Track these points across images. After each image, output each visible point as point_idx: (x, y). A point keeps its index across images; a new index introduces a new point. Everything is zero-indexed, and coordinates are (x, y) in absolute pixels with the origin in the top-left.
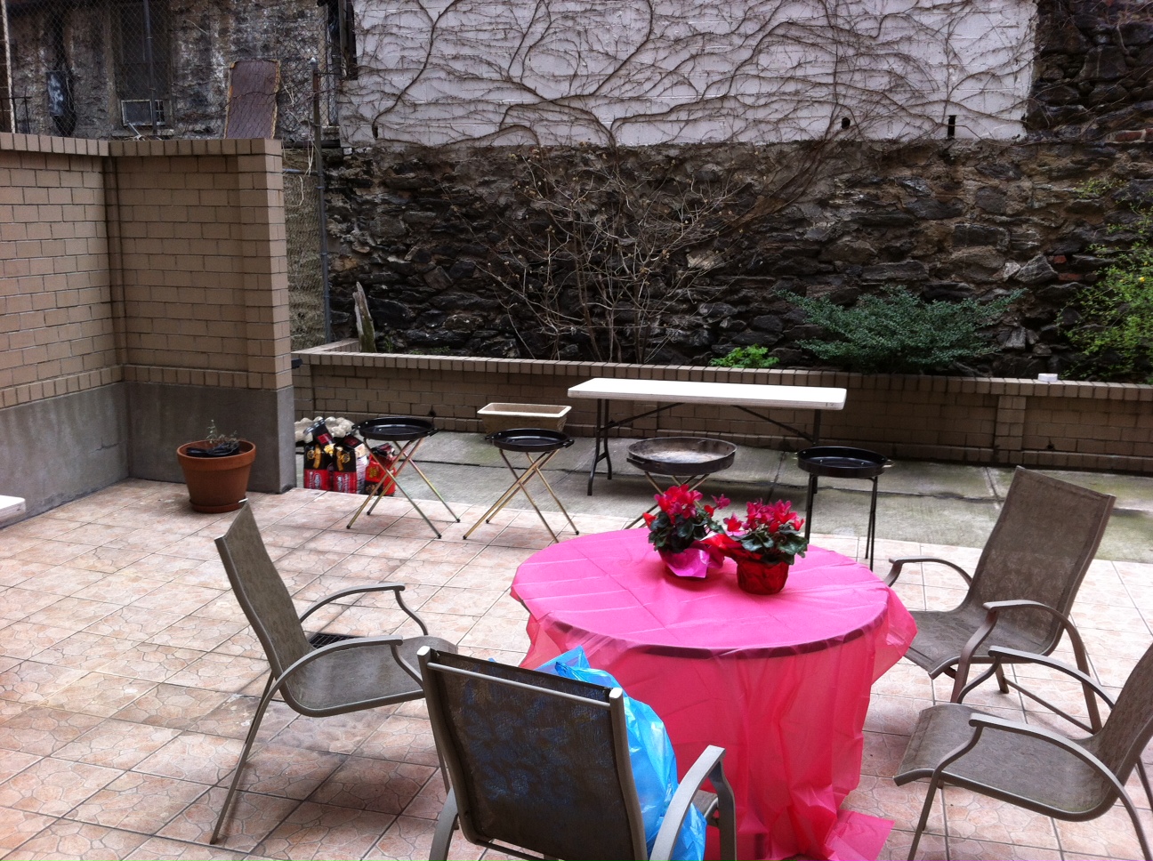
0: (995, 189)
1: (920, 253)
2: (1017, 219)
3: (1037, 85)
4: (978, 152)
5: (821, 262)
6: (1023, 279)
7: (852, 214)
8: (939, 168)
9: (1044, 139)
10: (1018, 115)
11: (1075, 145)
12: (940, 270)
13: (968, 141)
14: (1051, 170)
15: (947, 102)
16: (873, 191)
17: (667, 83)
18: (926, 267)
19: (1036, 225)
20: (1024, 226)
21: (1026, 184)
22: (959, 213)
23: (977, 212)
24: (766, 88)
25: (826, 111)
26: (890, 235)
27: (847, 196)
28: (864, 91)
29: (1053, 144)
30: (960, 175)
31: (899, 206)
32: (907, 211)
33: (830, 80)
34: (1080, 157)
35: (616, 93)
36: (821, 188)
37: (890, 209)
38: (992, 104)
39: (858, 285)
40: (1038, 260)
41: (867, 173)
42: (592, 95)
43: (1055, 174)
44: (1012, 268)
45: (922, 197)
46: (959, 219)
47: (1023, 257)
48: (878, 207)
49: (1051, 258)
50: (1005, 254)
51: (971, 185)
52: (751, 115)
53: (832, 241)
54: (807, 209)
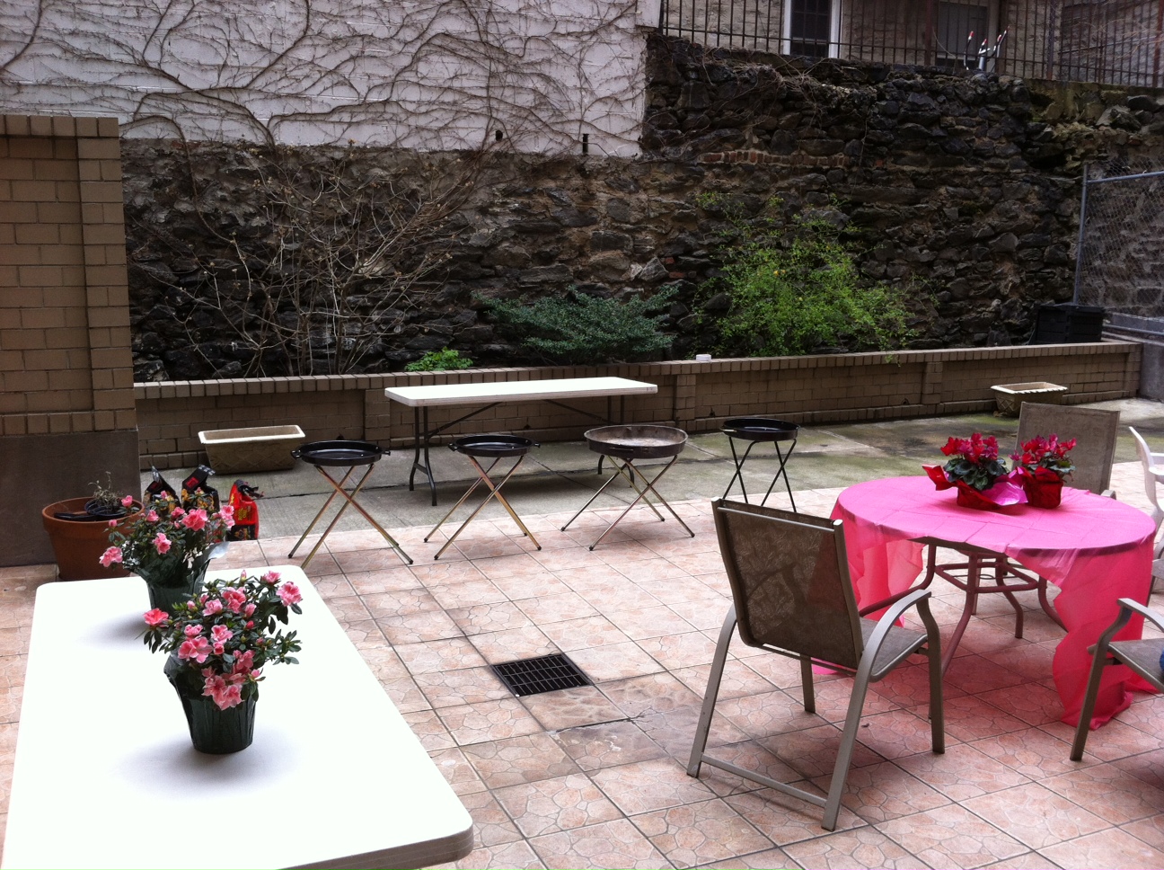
0: (621, 200)
1: (566, 257)
2: (638, 227)
3: (649, 110)
4: (606, 168)
5: (483, 267)
6: (645, 278)
7: (509, 221)
8: (577, 181)
9: (655, 158)
10: (635, 136)
11: (678, 164)
12: (581, 272)
13: (598, 158)
14: (660, 185)
15: (581, 121)
16: (526, 201)
17: (327, 81)
18: (571, 269)
19: (652, 232)
20: (644, 233)
21: (643, 196)
22: (594, 222)
23: (608, 220)
24: (426, 96)
25: (482, 122)
26: (540, 241)
27: (504, 204)
28: (514, 106)
29: (660, 163)
30: (594, 188)
31: (547, 214)
32: (555, 219)
33: (483, 93)
34: (680, 174)
35: (272, 89)
36: (481, 197)
37: (541, 218)
38: (616, 126)
39: (517, 288)
40: (654, 262)
41: (519, 183)
42: (244, 88)
43: (663, 188)
44: (636, 269)
45: (566, 206)
46: (594, 227)
47: (643, 259)
48: (530, 215)
49: (663, 259)
50: (630, 257)
51: (603, 196)
52: (413, 121)
53: (493, 246)
54: (472, 217)
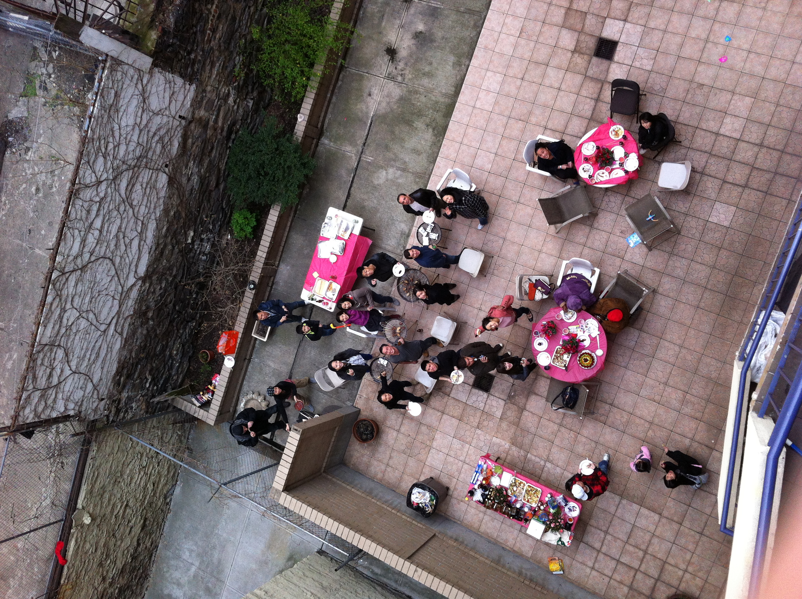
2: (218, 95)
4: (194, 107)
7: (196, 167)
8: (193, 126)
10: (188, 86)
11: (204, 62)
13: (189, 111)
14: (208, 77)
15: (174, 118)
16: (192, 157)
20: (221, 92)
21: (209, 88)
22: (209, 120)
23: (211, 112)
24: (145, 201)
25: (161, 174)
27: (190, 169)
31: (199, 146)
32: (202, 142)
34: (208, 62)
35: (125, 276)
36: (184, 180)
37: (199, 150)
38: (181, 97)
41: (185, 159)
42: (122, 288)
43: (210, 75)
44: (231, 100)
45: (199, 135)
47: (229, 96)
48: (197, 155)
50: (226, 103)
52: (152, 210)
53: (201, 177)
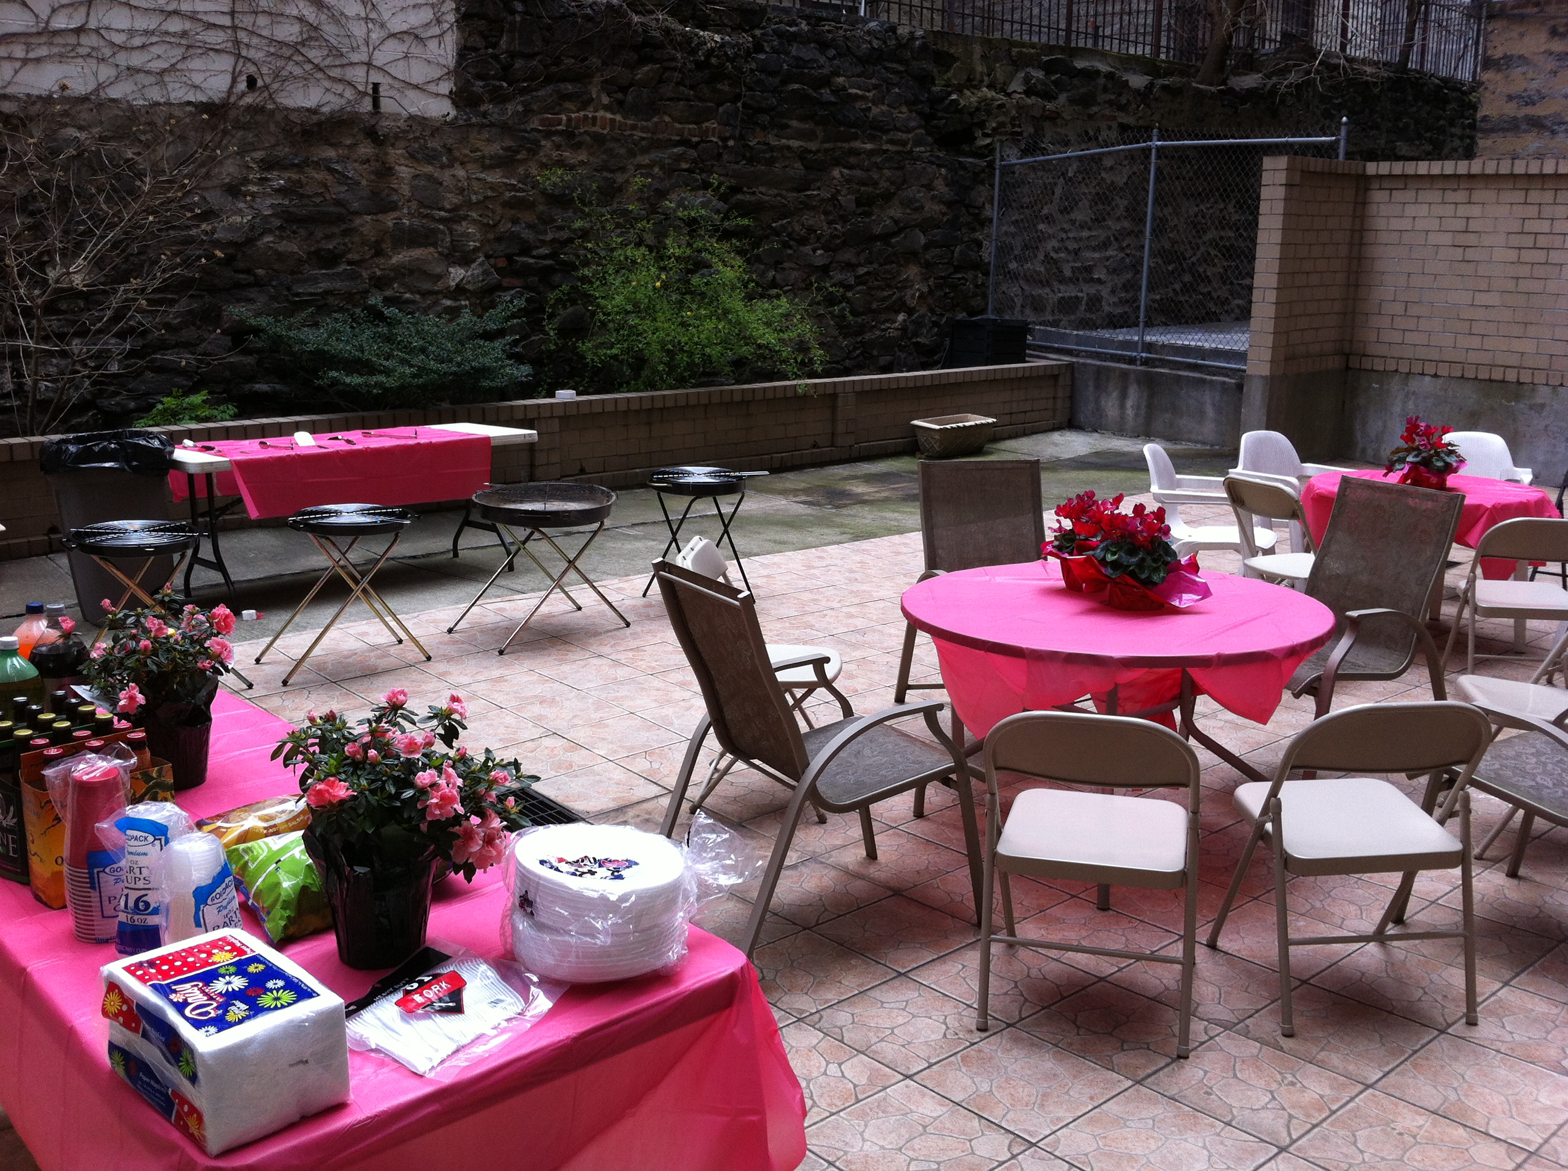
0: (430, 177)
1: (357, 257)
2: (455, 216)
3: (463, 53)
4: (408, 132)
5: (237, 271)
6: (470, 287)
7: (272, 206)
8: (366, 149)
9: (474, 120)
11: (505, 128)
12: (379, 278)
13: (396, 117)
14: (483, 157)
15: (369, 65)
16: (295, 177)
18: (365, 274)
19: (474, 221)
20: (464, 223)
21: (461, 173)
22: (393, 207)
26: (319, 234)
27: (263, 181)
28: (272, 41)
29: (483, 126)
30: (391, 159)
31: (328, 196)
32: (338, 203)
33: (227, 21)
34: (508, 143)
37: (318, 200)
39: (288, 300)
40: (481, 264)
41: (284, 151)
43: (487, 162)
44: (457, 274)
45: (353, 184)
46: (395, 214)
47: (465, 261)
48: (302, 196)
49: (492, 261)
50: (447, 256)
54: (215, 199)
